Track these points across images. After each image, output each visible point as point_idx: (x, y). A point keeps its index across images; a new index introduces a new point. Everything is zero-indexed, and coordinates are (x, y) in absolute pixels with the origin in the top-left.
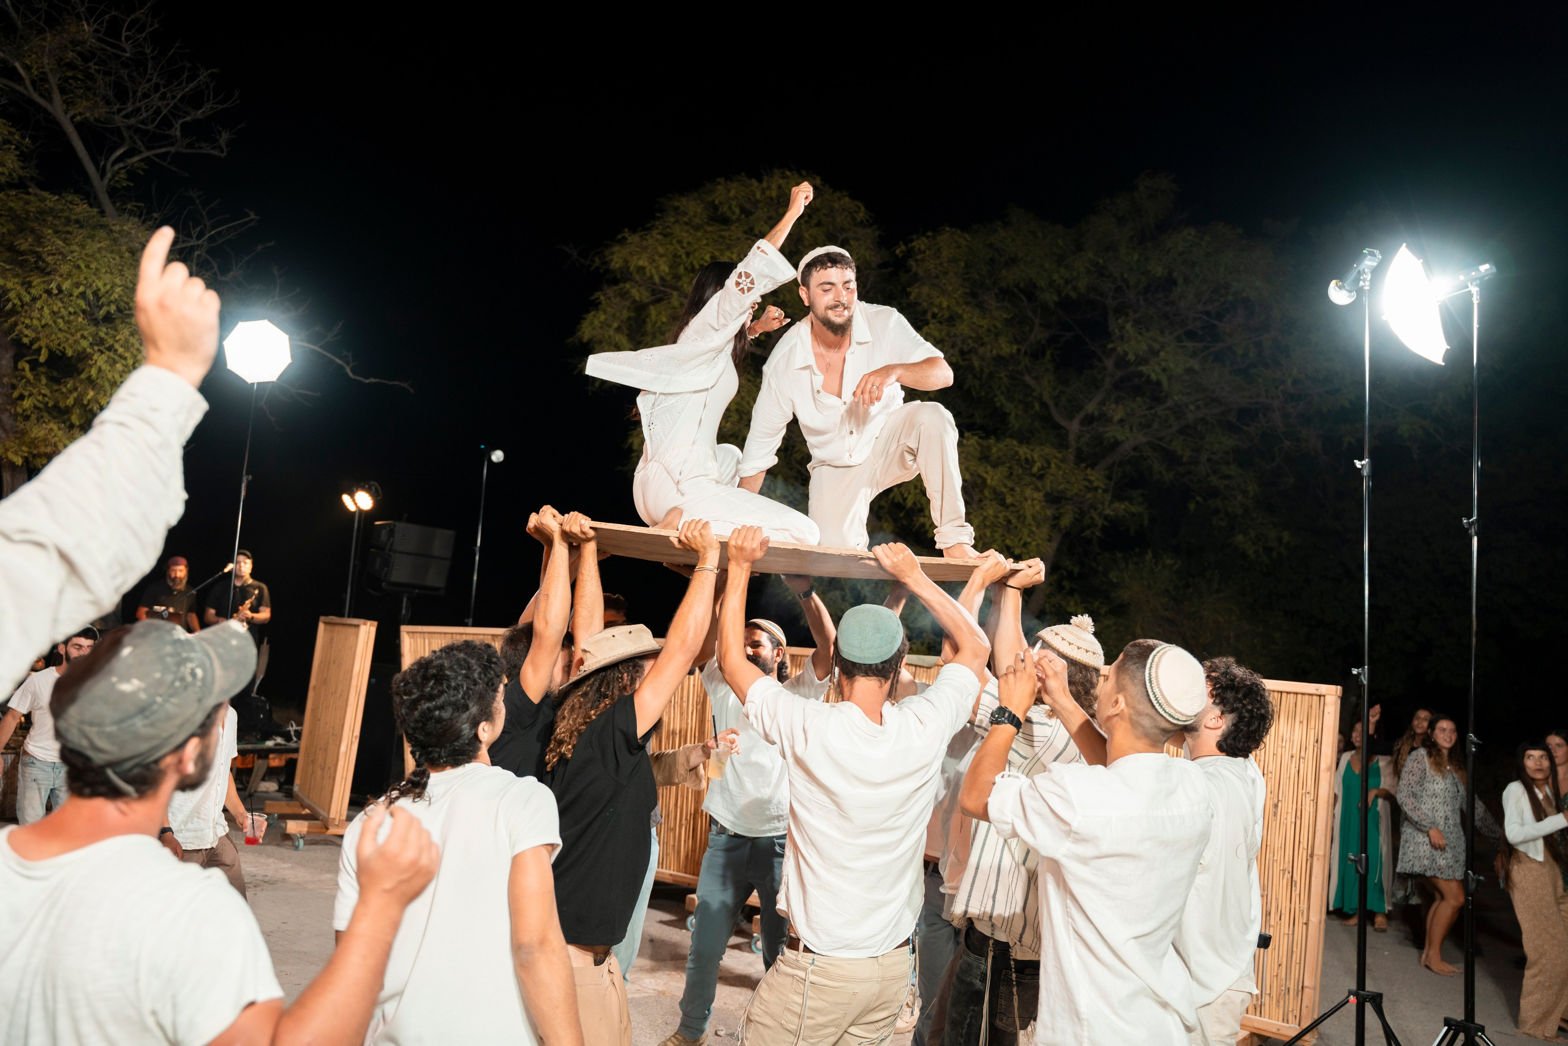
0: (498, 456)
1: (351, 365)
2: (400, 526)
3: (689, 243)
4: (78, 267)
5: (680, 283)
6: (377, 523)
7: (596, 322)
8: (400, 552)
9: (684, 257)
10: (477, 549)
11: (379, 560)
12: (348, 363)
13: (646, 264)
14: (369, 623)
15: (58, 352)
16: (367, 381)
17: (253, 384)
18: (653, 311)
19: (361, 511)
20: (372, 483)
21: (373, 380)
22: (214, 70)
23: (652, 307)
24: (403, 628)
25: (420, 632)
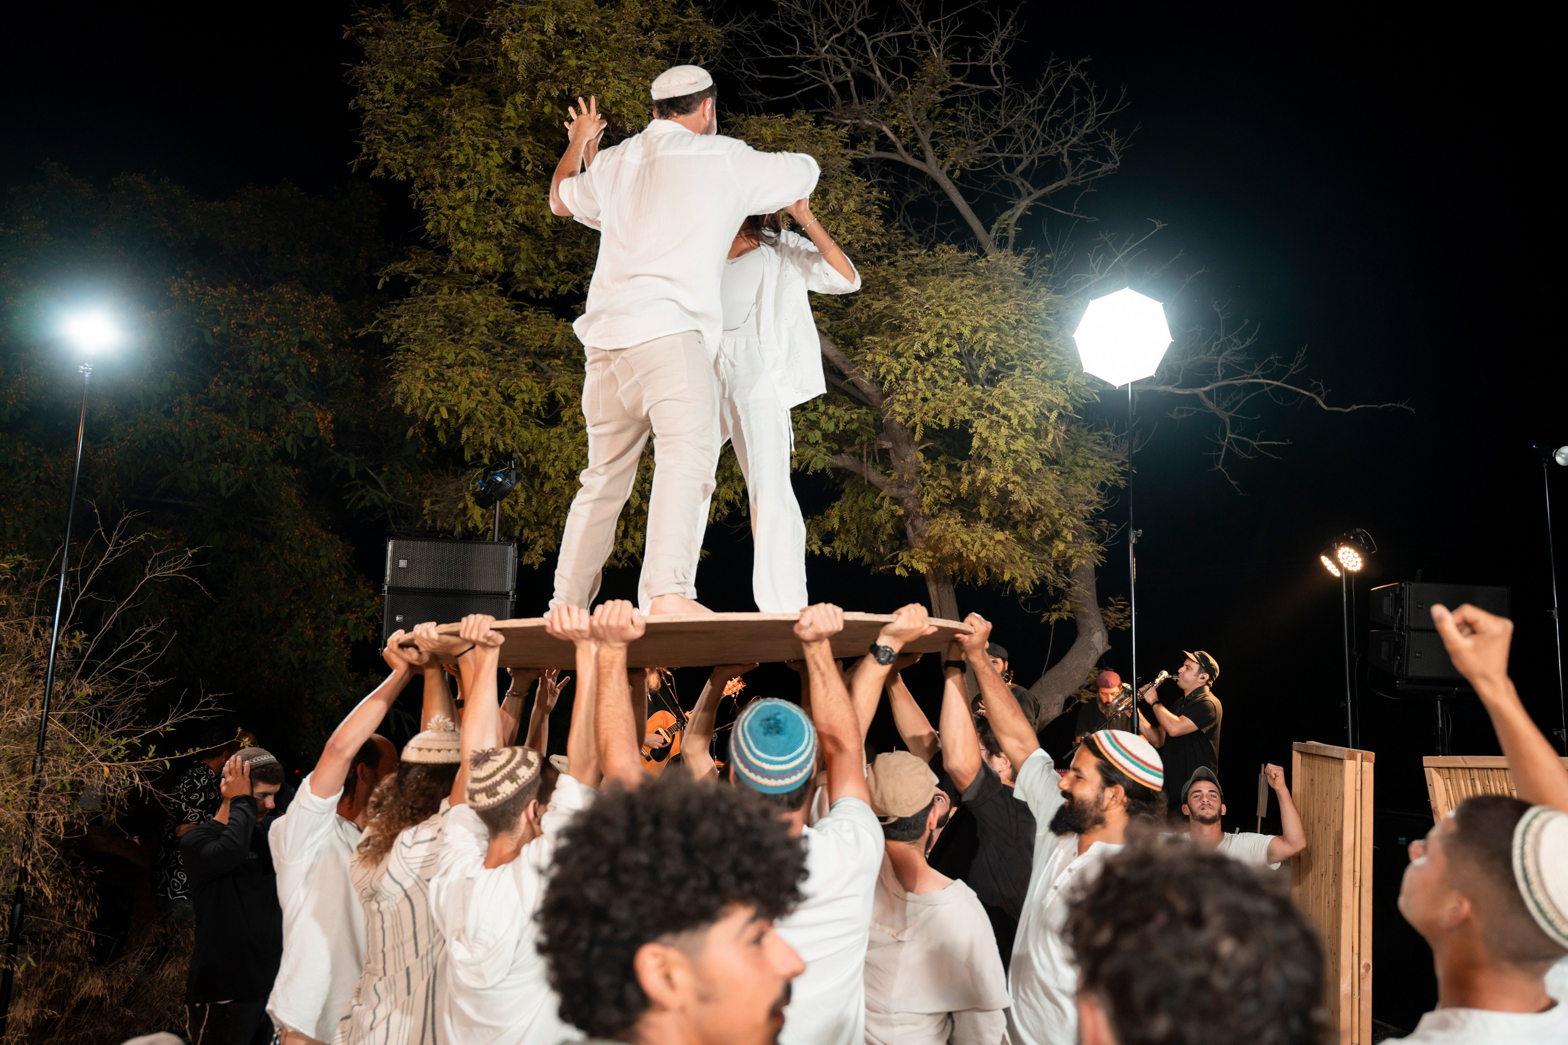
0: (1565, 455)
1: (1324, 394)
2: (1410, 588)
4: (938, 315)
6: (1375, 588)
8: (1416, 630)
10: (1555, 612)
11: (1385, 646)
12: (1319, 394)
15: (935, 426)
16: (1348, 410)
19: (1349, 575)
20: (1358, 530)
21: (1356, 407)
24: (1428, 761)
25: (1463, 768)
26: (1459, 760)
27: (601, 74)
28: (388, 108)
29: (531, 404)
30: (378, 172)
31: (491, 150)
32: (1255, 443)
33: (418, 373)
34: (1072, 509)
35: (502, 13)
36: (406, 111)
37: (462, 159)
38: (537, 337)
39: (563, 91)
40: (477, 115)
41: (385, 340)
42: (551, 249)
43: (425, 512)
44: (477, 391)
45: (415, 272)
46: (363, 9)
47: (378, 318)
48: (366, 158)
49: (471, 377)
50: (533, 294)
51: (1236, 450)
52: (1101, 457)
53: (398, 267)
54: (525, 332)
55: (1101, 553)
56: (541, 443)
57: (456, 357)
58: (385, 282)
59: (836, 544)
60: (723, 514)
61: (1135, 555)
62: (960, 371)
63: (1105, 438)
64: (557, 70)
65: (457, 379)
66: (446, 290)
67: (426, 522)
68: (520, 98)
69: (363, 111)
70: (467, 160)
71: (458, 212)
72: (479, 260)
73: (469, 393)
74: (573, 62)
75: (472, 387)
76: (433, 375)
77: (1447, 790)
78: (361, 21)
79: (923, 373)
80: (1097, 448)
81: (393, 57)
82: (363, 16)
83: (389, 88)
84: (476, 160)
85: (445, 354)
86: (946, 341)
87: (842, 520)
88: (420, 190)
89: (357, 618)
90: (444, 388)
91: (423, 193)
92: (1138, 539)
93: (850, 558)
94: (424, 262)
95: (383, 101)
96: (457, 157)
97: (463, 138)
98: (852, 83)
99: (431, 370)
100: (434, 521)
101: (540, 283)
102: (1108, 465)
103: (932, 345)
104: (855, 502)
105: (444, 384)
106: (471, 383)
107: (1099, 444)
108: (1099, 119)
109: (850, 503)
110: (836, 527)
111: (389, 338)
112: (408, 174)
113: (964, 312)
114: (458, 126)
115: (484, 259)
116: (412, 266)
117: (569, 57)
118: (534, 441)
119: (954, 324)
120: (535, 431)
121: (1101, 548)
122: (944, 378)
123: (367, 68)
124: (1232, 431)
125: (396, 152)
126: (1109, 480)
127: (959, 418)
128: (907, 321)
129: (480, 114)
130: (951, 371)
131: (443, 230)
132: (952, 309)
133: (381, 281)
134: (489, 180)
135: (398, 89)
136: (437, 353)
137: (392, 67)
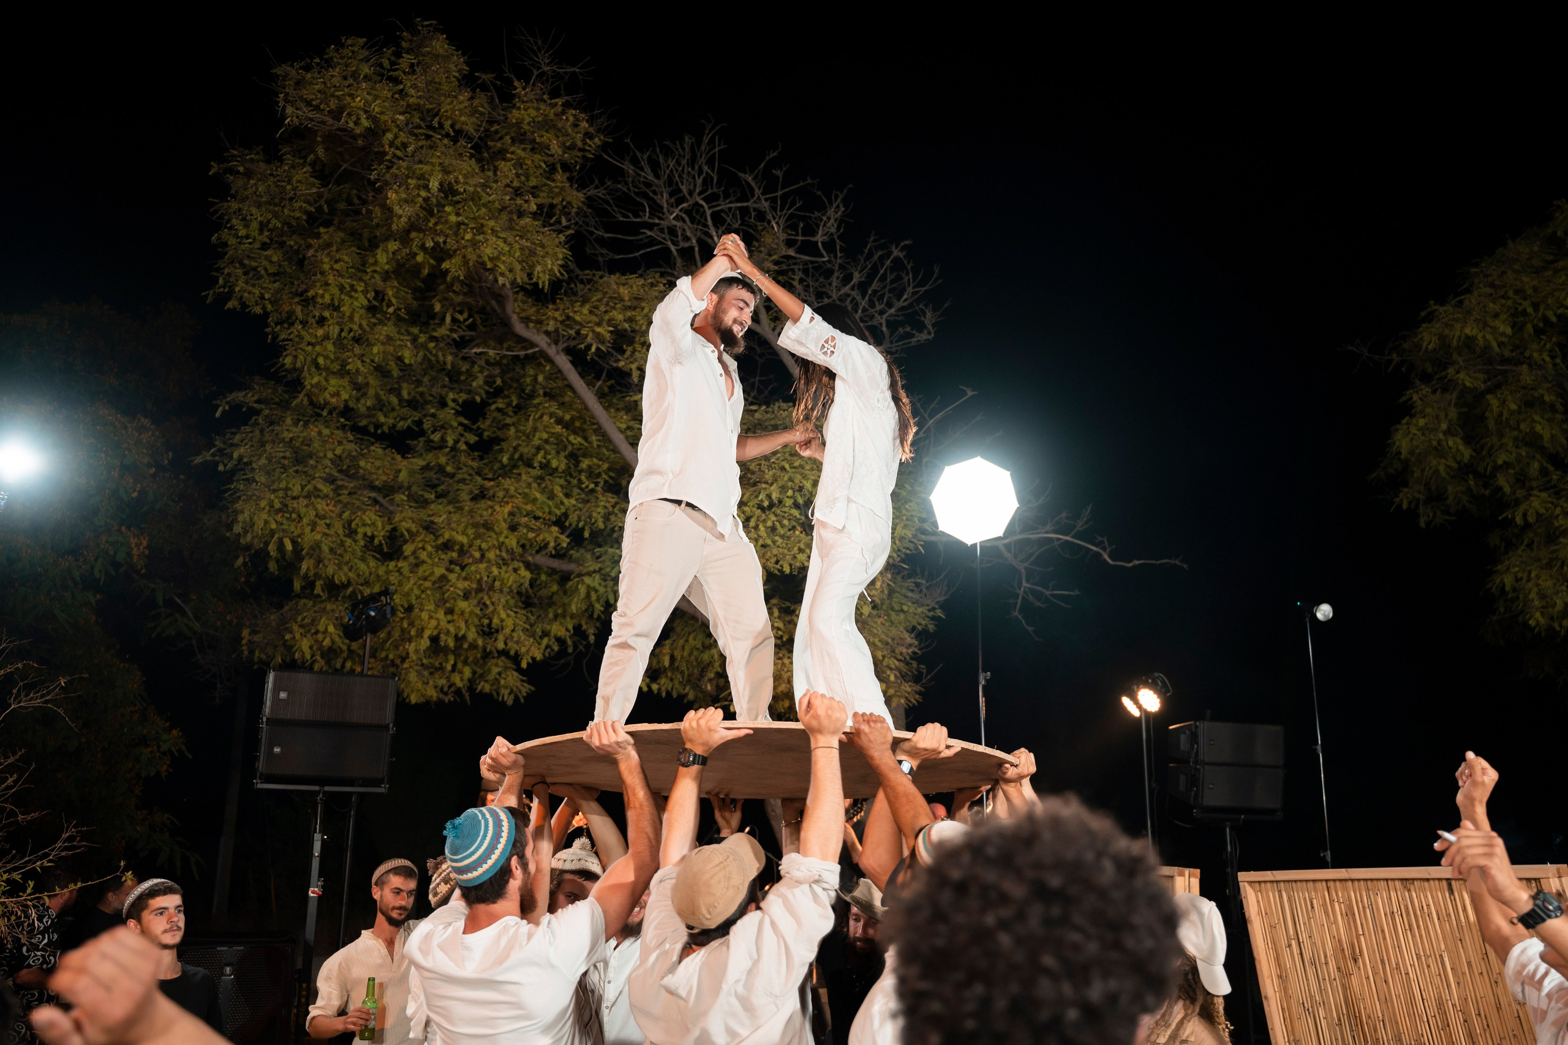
0: (1324, 611)
1: (1108, 550)
2: (1204, 726)
3: (1535, 289)
4: (783, 469)
5: (1527, 354)
6: (1171, 727)
7: (1414, 430)
8: (1210, 764)
9: (1530, 310)
10: (1319, 748)
11: (1182, 778)
12: (1104, 549)
13: (1475, 332)
14: (1187, 871)
15: (776, 572)
16: (1130, 565)
17: (975, 545)
18: (1493, 401)
19: (1147, 715)
20: (1156, 674)
21: (1137, 562)
22: (907, 242)
23: (1489, 397)
24: (1242, 876)
25: (1272, 882)
26: (1268, 875)
27: (480, 230)
28: (250, 243)
29: (373, 537)
30: (231, 304)
31: (356, 291)
32: (1048, 593)
33: (263, 503)
34: (893, 651)
35: (389, 168)
36: (264, 246)
37: (327, 299)
38: (380, 472)
39: (437, 243)
40: (346, 258)
41: (221, 468)
42: (396, 386)
43: (244, 642)
44: (322, 522)
45: (256, 402)
46: (235, 150)
47: (214, 446)
48: (222, 290)
49: (316, 509)
50: (372, 430)
51: (1031, 598)
52: (913, 603)
53: (239, 396)
54: (369, 466)
55: (920, 693)
56: (378, 576)
57: (303, 489)
58: (224, 411)
59: (663, 681)
60: (553, 650)
61: (984, 695)
62: (797, 520)
63: (918, 585)
64: (436, 224)
65: (303, 510)
66: (289, 421)
67: (242, 651)
68: (393, 246)
69: (226, 244)
70: (332, 300)
71: (318, 348)
72: (332, 396)
73: (313, 526)
74: (453, 218)
75: (317, 519)
76: (277, 505)
77: (1258, 902)
78: (232, 161)
79: (764, 521)
80: (910, 594)
81: (261, 196)
82: (234, 156)
83: (255, 225)
84: (341, 300)
85: (290, 486)
86: (790, 493)
87: (673, 658)
88: (276, 324)
89: (151, 752)
90: (288, 519)
91: (279, 327)
92: (987, 681)
93: (675, 695)
94: (267, 393)
95: (247, 237)
96: (322, 296)
97: (331, 279)
98: (697, 249)
99: (276, 501)
100: (252, 652)
101: (382, 419)
102: (920, 610)
103: (774, 496)
104: (687, 641)
105: (288, 515)
106: (317, 515)
107: (912, 591)
108: (914, 293)
109: (681, 642)
110: (667, 663)
111: (225, 466)
112: (264, 308)
113: (808, 467)
114: (326, 267)
115: (337, 394)
116: (253, 396)
117: (449, 214)
118: (370, 574)
119: (798, 478)
120: (373, 563)
121: (918, 688)
122: (783, 526)
123: (234, 205)
124: (1027, 581)
125: (253, 286)
126: (920, 624)
127: (798, 564)
128: (753, 473)
129: (348, 257)
130: (789, 520)
131: (299, 365)
132: (796, 464)
133: (220, 409)
134: (351, 318)
135: (263, 226)
136: (283, 485)
137: (259, 206)
